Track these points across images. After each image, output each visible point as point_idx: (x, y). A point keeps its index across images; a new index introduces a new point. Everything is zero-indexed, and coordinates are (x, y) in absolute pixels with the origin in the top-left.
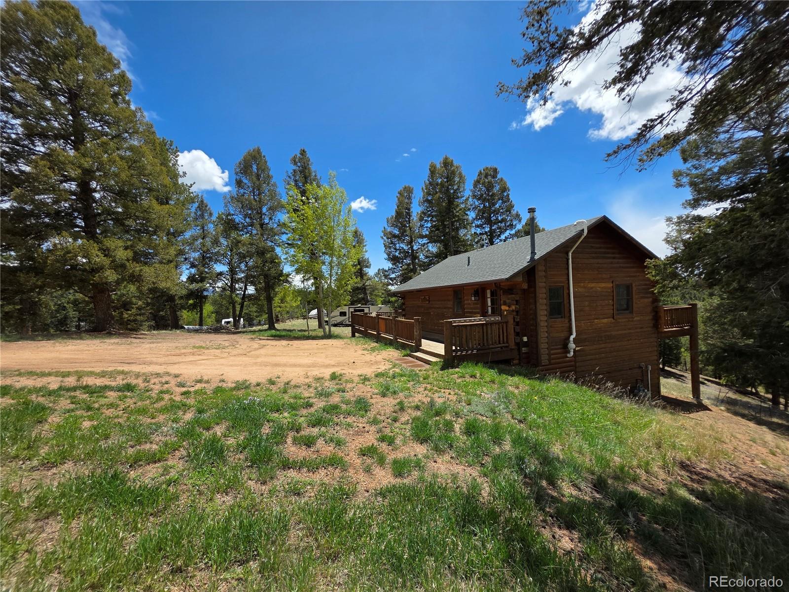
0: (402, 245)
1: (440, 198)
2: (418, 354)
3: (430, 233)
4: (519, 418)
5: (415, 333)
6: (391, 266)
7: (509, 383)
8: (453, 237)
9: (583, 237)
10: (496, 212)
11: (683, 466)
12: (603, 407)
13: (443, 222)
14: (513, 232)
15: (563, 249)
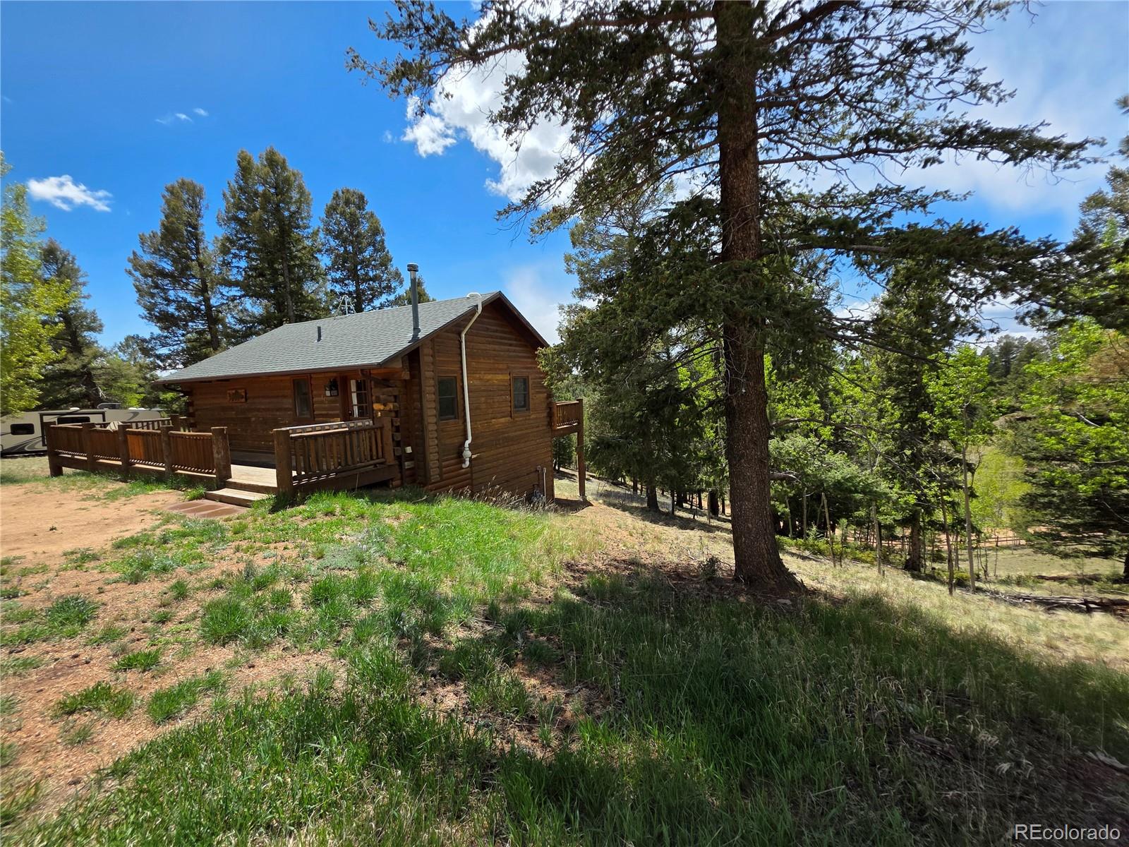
0: (182, 294)
1: (261, 219)
2: (225, 492)
3: (245, 279)
4: (398, 559)
5: (216, 455)
6: (157, 331)
7: (387, 513)
8: (292, 293)
9: (477, 315)
10: (366, 263)
11: (569, 567)
12: (499, 522)
13: (271, 263)
14: (392, 298)
15: (454, 327)
